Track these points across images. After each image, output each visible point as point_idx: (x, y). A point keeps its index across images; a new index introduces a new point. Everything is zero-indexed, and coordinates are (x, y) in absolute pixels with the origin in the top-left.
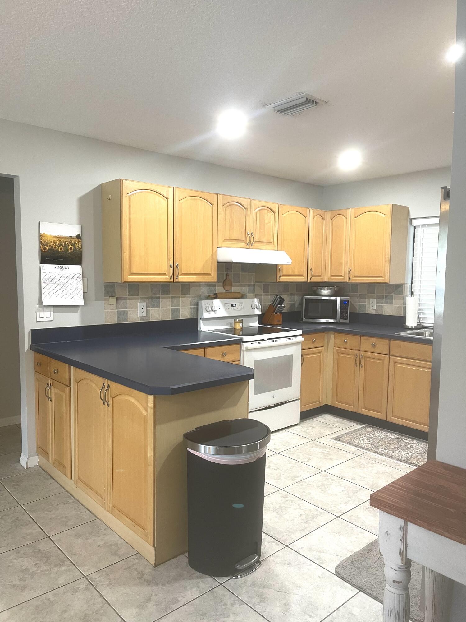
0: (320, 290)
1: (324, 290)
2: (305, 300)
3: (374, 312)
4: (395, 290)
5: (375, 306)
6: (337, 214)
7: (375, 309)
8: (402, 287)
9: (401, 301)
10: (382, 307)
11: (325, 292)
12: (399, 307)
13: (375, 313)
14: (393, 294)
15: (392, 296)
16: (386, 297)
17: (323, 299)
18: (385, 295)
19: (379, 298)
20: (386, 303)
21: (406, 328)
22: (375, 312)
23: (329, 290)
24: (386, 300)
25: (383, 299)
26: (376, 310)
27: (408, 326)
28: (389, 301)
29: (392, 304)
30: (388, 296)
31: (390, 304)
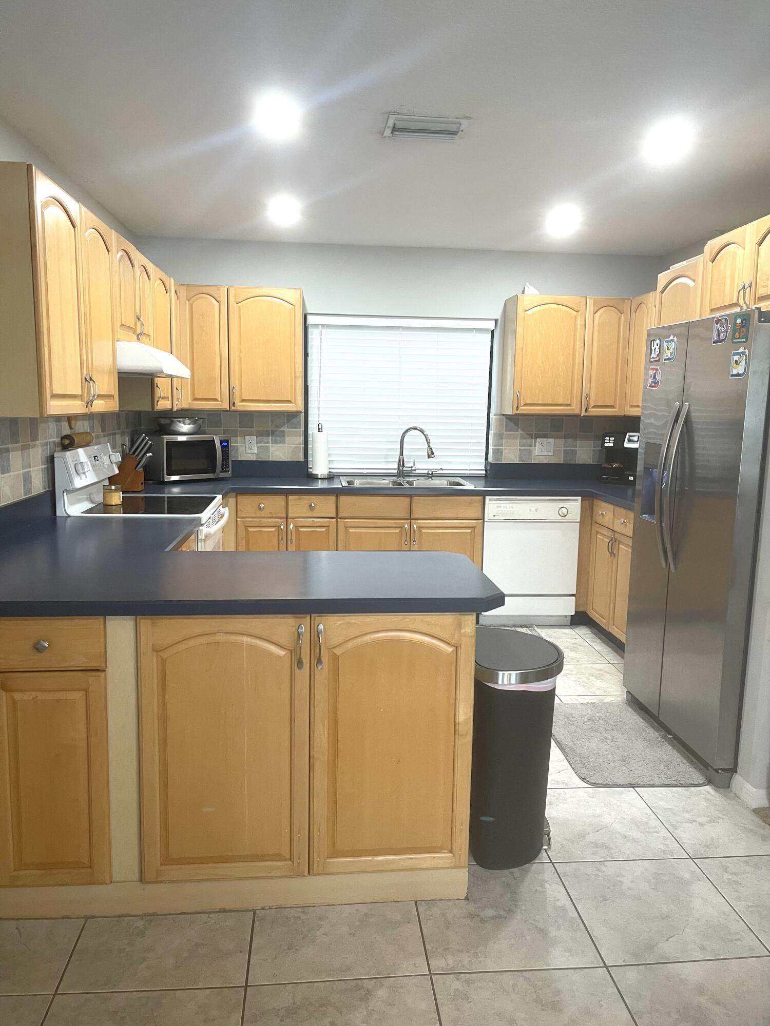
0: (178, 423)
1: (184, 423)
2: (166, 442)
3: (253, 458)
4: (287, 423)
5: (256, 447)
6: (199, 292)
7: (256, 452)
8: (298, 416)
9: (298, 438)
10: (267, 448)
11: (185, 427)
12: (296, 447)
13: (255, 460)
14: (285, 428)
15: (284, 431)
16: (273, 432)
17: (179, 440)
18: (272, 431)
19: (262, 436)
20: (275, 442)
21: (314, 478)
22: (255, 457)
23: (193, 424)
24: (274, 438)
25: (269, 436)
26: (257, 454)
27: (317, 474)
28: (278, 438)
29: (284, 443)
30: (276, 431)
31: (280, 443)
